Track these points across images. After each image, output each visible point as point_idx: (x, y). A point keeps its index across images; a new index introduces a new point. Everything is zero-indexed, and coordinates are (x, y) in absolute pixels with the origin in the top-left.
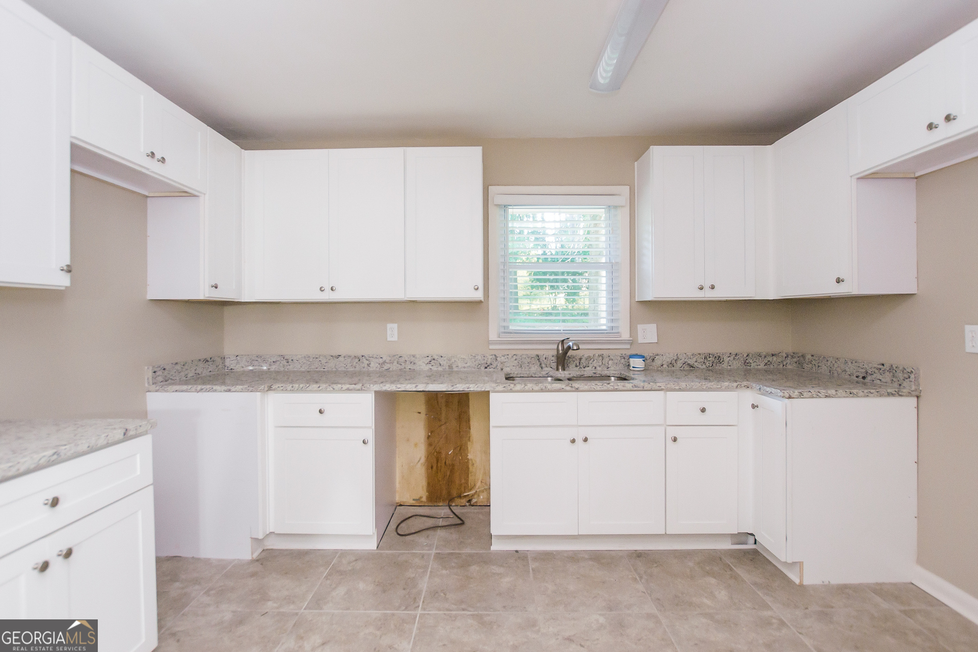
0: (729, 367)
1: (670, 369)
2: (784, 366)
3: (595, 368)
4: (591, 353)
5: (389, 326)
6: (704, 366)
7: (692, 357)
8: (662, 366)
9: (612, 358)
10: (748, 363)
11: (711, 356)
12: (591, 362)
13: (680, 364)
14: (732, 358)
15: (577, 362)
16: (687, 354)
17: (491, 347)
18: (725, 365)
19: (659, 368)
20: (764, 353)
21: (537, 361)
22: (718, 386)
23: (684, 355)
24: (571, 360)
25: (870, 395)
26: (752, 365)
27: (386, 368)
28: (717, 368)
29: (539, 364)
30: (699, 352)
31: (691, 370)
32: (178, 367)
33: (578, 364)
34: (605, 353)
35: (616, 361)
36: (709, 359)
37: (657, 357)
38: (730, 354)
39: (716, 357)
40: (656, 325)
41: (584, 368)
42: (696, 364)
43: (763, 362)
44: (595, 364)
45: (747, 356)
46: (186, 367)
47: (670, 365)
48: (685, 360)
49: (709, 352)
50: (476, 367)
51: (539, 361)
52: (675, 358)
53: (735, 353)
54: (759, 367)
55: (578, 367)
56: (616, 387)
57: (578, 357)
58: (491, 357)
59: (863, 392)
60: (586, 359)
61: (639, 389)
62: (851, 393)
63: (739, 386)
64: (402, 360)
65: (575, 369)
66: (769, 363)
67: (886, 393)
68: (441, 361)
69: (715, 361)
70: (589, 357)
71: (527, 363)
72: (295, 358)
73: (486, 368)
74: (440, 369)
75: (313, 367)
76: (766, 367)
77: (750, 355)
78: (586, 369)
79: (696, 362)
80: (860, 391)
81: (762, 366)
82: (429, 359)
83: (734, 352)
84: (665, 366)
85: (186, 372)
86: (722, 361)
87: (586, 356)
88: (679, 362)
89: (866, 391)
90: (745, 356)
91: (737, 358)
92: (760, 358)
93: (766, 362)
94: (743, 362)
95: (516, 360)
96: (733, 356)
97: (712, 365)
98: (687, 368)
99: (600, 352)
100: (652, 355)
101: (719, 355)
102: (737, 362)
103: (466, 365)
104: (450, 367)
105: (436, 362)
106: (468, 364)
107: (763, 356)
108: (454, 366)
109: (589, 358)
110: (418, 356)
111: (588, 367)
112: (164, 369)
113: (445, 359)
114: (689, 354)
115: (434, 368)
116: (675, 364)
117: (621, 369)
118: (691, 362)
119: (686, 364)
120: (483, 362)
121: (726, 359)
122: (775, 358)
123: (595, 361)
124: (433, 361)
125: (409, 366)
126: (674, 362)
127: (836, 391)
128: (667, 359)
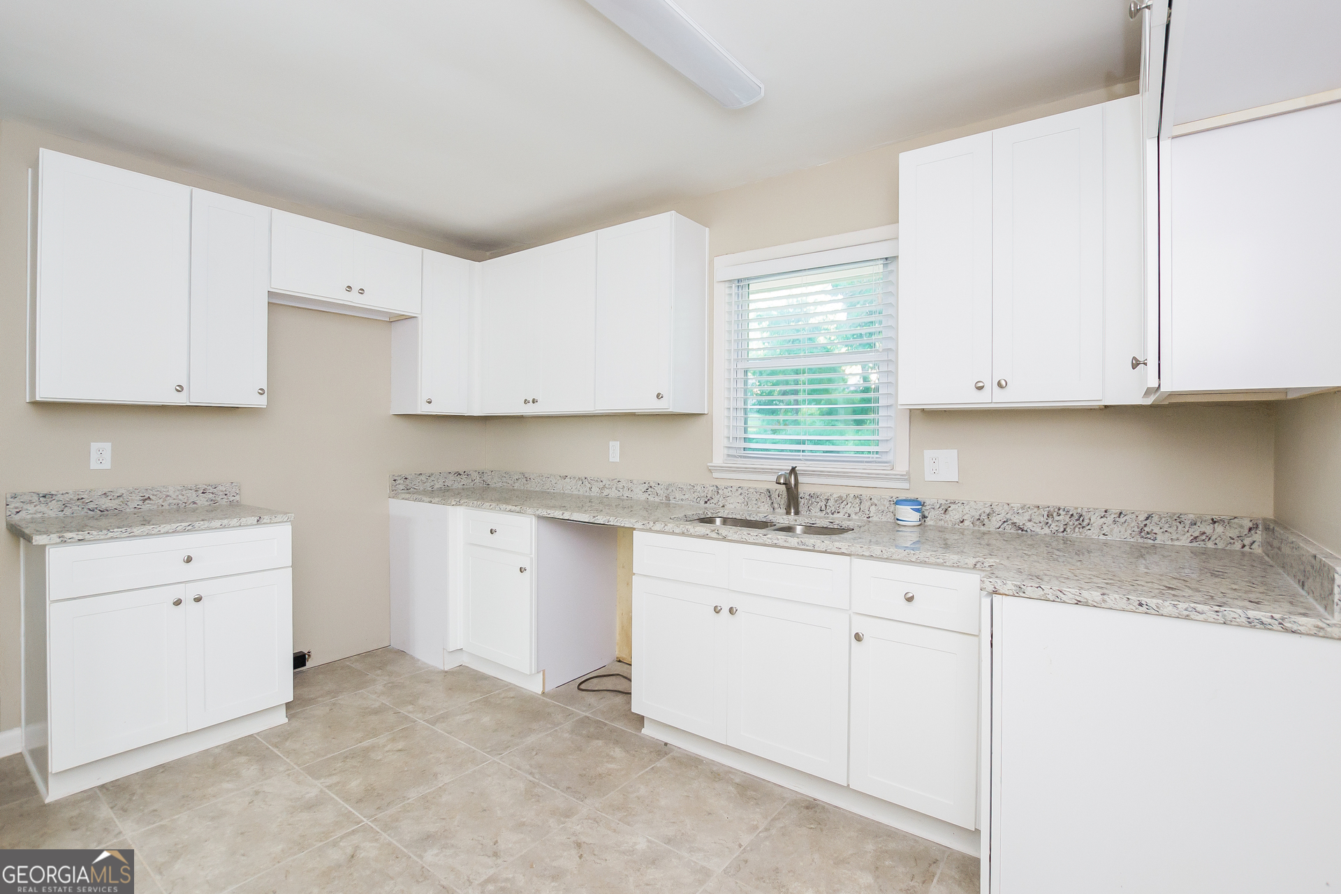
0: (1102, 537)
1: (976, 528)
2: (1244, 546)
3: (849, 516)
4: (843, 492)
5: (611, 443)
6: (1047, 530)
7: (1020, 511)
8: (962, 522)
9: (876, 502)
10: (1148, 533)
11: (1061, 512)
12: (842, 506)
13: (995, 522)
14: (1110, 520)
15: (823, 504)
16: (1012, 505)
17: (715, 475)
18: (1093, 533)
19: (957, 526)
20: (1192, 516)
21: (768, 498)
22: (938, 560)
23: (1006, 506)
24: (813, 500)
25: (1193, 615)
26: (1159, 537)
27: (605, 494)
28: (1074, 535)
29: (770, 503)
30: (1037, 504)
31: (1019, 536)
32: (423, 478)
33: (823, 508)
34: (864, 492)
35: (881, 508)
36: (1057, 518)
37: (953, 506)
38: (1106, 512)
39: (1072, 515)
40: (956, 450)
41: (833, 514)
42: (1029, 525)
43: (1189, 534)
44: (848, 509)
45: (1147, 519)
46: (432, 478)
47: (978, 523)
48: (1008, 516)
49: (1058, 505)
50: (695, 500)
51: (771, 499)
52: (988, 511)
53: (1119, 511)
54: (1176, 543)
55: (824, 512)
56: (775, 541)
57: (823, 497)
58: (712, 488)
59: (1175, 606)
60: (836, 501)
61: (808, 548)
62: (1141, 605)
63: (978, 566)
64: (620, 485)
65: (820, 514)
66: (1204, 537)
67: (1244, 620)
68: (658, 489)
69: (1071, 523)
70: (840, 497)
71: (755, 499)
72: (531, 477)
73: (706, 502)
74: (657, 499)
75: (545, 487)
76: (1195, 544)
77: (1156, 519)
78: (836, 515)
79: (1030, 521)
80: (1167, 604)
81: (1185, 541)
82: (646, 485)
83: (1115, 508)
84: (966, 523)
85: (432, 484)
86: (1085, 524)
87: (835, 496)
88: (994, 519)
89: (1182, 606)
90: (1142, 518)
91: (1122, 520)
92: (1180, 527)
93: (1196, 534)
94: (1136, 529)
95: (741, 494)
96: (1113, 516)
97: (1065, 530)
98: (1009, 529)
99: (858, 492)
100: (944, 502)
101: (1079, 511)
102: (1123, 530)
103: (683, 497)
104: (668, 498)
105: (653, 490)
106: (687, 496)
107: (1188, 523)
108: (671, 498)
109: (841, 500)
110: (635, 482)
111: (838, 513)
112: (406, 478)
113: (662, 487)
114: (1016, 506)
115: (651, 499)
116: (986, 521)
117: (889, 520)
118: (1019, 520)
119: (1009, 522)
120: (702, 495)
121: (1096, 521)
122: (1219, 529)
123: (850, 504)
124: (650, 489)
125: (627, 494)
126: (984, 517)
127: (1103, 594)
128: (970, 513)
